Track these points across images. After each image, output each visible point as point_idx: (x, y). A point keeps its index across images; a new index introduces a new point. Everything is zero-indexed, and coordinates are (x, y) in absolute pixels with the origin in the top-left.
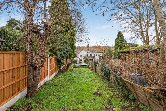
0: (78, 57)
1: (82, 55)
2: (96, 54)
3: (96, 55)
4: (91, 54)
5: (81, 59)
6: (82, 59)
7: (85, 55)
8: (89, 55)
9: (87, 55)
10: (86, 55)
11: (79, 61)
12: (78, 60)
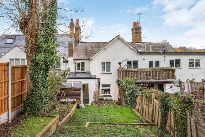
0: (92, 74)
1: (108, 63)
2: (174, 58)
3: (178, 62)
4: (154, 58)
5: (105, 80)
6: (110, 80)
7: (125, 62)
8: (143, 64)
9: (135, 63)
10: (129, 63)
11: (96, 95)
12: (92, 86)
